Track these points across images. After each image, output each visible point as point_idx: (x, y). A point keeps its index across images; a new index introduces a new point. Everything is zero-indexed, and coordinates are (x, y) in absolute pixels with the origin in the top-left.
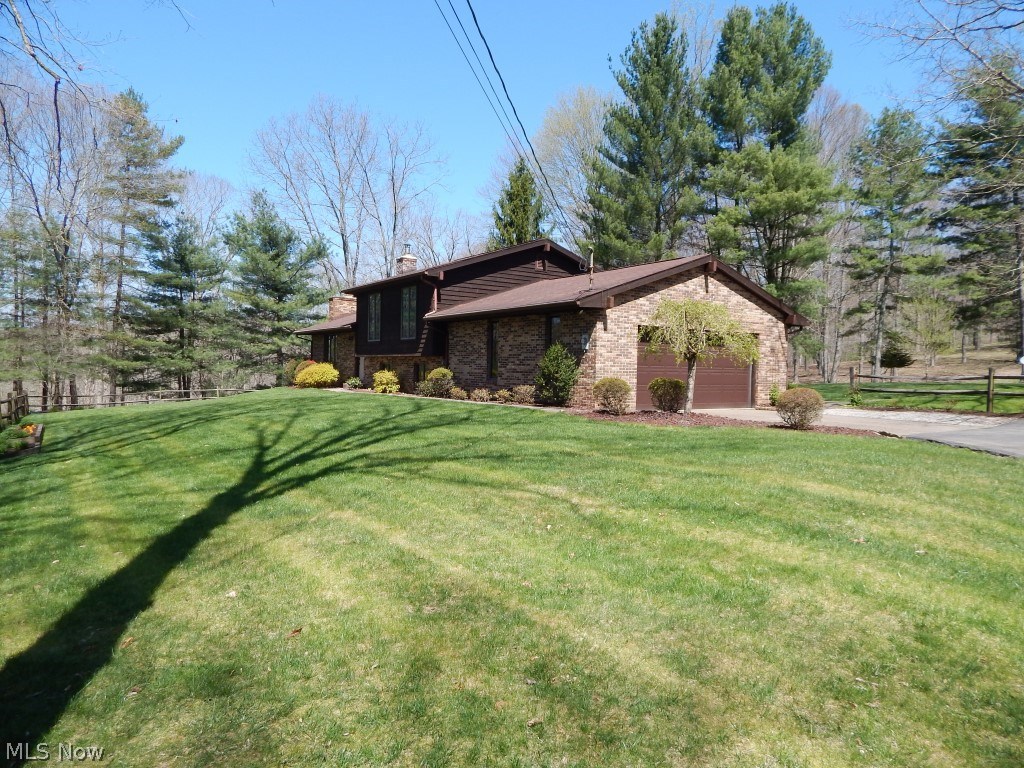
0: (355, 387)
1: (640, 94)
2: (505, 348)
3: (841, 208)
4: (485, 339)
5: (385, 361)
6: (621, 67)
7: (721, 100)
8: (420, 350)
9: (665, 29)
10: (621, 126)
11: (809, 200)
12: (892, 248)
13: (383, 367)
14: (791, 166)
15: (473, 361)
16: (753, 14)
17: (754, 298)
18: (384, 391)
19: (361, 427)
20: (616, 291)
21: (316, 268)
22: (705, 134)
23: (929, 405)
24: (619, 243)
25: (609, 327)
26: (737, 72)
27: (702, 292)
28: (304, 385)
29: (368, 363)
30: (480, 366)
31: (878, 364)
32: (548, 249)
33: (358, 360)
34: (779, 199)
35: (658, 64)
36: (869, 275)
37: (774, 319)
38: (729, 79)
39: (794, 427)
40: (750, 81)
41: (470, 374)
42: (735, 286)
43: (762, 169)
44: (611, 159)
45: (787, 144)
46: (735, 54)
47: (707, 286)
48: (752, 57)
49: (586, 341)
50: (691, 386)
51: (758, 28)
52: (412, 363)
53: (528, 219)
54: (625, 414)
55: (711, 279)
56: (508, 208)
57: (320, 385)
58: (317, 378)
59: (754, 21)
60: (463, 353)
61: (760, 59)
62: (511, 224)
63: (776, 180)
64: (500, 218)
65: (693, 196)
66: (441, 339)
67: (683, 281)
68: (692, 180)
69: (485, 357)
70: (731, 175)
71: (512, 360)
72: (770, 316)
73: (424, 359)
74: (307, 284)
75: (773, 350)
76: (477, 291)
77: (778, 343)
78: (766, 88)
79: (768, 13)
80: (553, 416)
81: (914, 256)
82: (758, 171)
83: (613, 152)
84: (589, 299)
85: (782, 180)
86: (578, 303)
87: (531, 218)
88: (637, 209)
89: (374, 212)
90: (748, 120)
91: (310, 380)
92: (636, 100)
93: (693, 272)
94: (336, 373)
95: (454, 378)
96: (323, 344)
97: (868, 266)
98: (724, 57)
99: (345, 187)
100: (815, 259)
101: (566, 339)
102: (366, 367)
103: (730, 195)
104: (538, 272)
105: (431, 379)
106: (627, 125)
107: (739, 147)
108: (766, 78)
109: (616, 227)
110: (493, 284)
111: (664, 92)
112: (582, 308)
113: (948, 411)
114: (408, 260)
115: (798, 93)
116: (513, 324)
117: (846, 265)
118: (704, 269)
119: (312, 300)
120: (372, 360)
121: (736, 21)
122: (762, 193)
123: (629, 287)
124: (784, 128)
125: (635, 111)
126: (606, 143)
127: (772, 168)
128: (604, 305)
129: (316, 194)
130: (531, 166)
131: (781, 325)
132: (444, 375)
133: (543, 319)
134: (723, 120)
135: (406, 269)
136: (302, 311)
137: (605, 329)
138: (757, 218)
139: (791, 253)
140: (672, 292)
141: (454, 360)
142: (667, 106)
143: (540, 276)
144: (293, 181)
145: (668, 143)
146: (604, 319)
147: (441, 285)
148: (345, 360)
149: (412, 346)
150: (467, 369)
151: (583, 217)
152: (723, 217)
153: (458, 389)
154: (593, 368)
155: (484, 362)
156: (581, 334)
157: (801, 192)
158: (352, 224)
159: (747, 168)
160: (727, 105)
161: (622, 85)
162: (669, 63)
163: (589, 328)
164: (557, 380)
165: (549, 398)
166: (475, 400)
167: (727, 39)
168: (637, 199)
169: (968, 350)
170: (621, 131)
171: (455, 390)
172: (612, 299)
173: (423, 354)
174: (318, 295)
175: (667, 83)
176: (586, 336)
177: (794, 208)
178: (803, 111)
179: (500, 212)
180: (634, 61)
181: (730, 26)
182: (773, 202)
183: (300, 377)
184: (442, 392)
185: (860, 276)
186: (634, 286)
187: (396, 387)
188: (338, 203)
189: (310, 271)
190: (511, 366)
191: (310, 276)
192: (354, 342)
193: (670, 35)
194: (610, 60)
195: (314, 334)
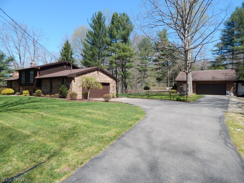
0: (18, 94)
1: (95, 29)
2: (54, 85)
3: (136, 57)
4: (50, 83)
5: (26, 88)
6: (91, 22)
7: (112, 32)
8: (34, 86)
9: (100, 15)
10: (90, 35)
11: (129, 55)
12: (146, 66)
13: (26, 90)
14: (125, 47)
15: (47, 88)
16: (119, 14)
17: (109, 76)
18: (25, 95)
19: (11, 104)
20: (77, 74)
21: (12, 63)
22: (108, 39)
23: (141, 97)
24: (89, 62)
25: (75, 81)
26: (115, 26)
27: (97, 74)
28: (4, 94)
29: (22, 89)
30: (48, 90)
31: (143, 89)
32: (67, 63)
33: (19, 88)
34: (123, 54)
35: (99, 22)
36: (142, 71)
37: (113, 80)
38: (113, 28)
39: (106, 101)
40: (117, 28)
41: (46, 91)
42: (104, 73)
43: (120, 48)
44: (88, 42)
45: (126, 43)
46: (115, 22)
47: (98, 73)
48: (118, 23)
49: (70, 84)
50: (89, 94)
51: (119, 17)
52: (33, 88)
53: (69, 54)
54: (76, 99)
55: (99, 72)
56: (64, 52)
57: (8, 94)
58: (8, 92)
59: (119, 16)
60: (45, 86)
61: (120, 24)
62: (65, 55)
63: (123, 50)
64: (62, 54)
65: (106, 52)
66: (39, 83)
67: (93, 72)
68: (105, 49)
69: (50, 87)
70: (113, 48)
71: (55, 88)
72: (112, 79)
73: (36, 88)
74: (8, 67)
75: (113, 86)
76: (49, 72)
77: (114, 85)
78: (121, 30)
79: (122, 14)
80: (60, 100)
81: (149, 67)
82: (119, 48)
83: (88, 40)
84: (70, 75)
85: (124, 50)
86: (67, 76)
87: (70, 54)
88: (94, 54)
89: (28, 50)
90: (117, 37)
91: (6, 93)
92: (94, 29)
93: (95, 70)
94: (13, 91)
95: (42, 92)
96: (10, 84)
97: (141, 69)
98: (112, 23)
99: (20, 43)
100: (131, 67)
101: (66, 84)
102: (22, 90)
103: (114, 53)
104: (65, 68)
105: (36, 93)
106: (92, 35)
107: (116, 42)
108: (121, 28)
109: (89, 58)
110: (53, 70)
111: (100, 29)
112: (69, 77)
113: (142, 98)
114: (33, 64)
115: (127, 32)
116: (56, 80)
117: (138, 69)
118: (97, 70)
119: (9, 72)
120: (23, 88)
121: (115, 15)
122: (120, 53)
123: (80, 73)
124: (125, 40)
125: (93, 32)
126: (87, 38)
127: (122, 48)
128: (74, 77)
129: (11, 44)
130: (70, 42)
131: (115, 81)
132: (39, 92)
133: (62, 79)
134: (112, 36)
135: (33, 66)
136: (6, 75)
137: (74, 82)
138: (119, 58)
139: (126, 66)
140: (90, 74)
141: (43, 88)
142: (101, 32)
143: (65, 69)
144: (4, 40)
145: (101, 40)
146: (74, 80)
147: (39, 70)
148: (16, 88)
149: (32, 85)
150: (46, 90)
151: (82, 55)
152: (112, 57)
153: (43, 95)
154: (72, 90)
155: (49, 88)
156: (69, 83)
157: (127, 53)
158: (22, 53)
159: (117, 47)
160: (113, 33)
161: (91, 26)
162: (101, 22)
163: (71, 82)
164: (63, 92)
165: (61, 96)
166: (46, 97)
167: (113, 19)
168: (93, 52)
169: (165, 86)
170: (90, 36)
171: (42, 95)
172: (75, 75)
173: (35, 86)
174: (11, 71)
175: (101, 27)
176: (70, 83)
177: (126, 56)
178: (128, 36)
179: (62, 52)
180: (93, 21)
181: (114, 16)
182: (122, 55)
183: (3, 92)
184: (39, 95)
185: (140, 71)
186: (81, 73)
187: (29, 94)
188: (18, 47)
189: (9, 64)
190: (55, 89)
191: (9, 66)
192: (18, 83)
193: (101, 16)
194: (88, 20)
195: (8, 81)
